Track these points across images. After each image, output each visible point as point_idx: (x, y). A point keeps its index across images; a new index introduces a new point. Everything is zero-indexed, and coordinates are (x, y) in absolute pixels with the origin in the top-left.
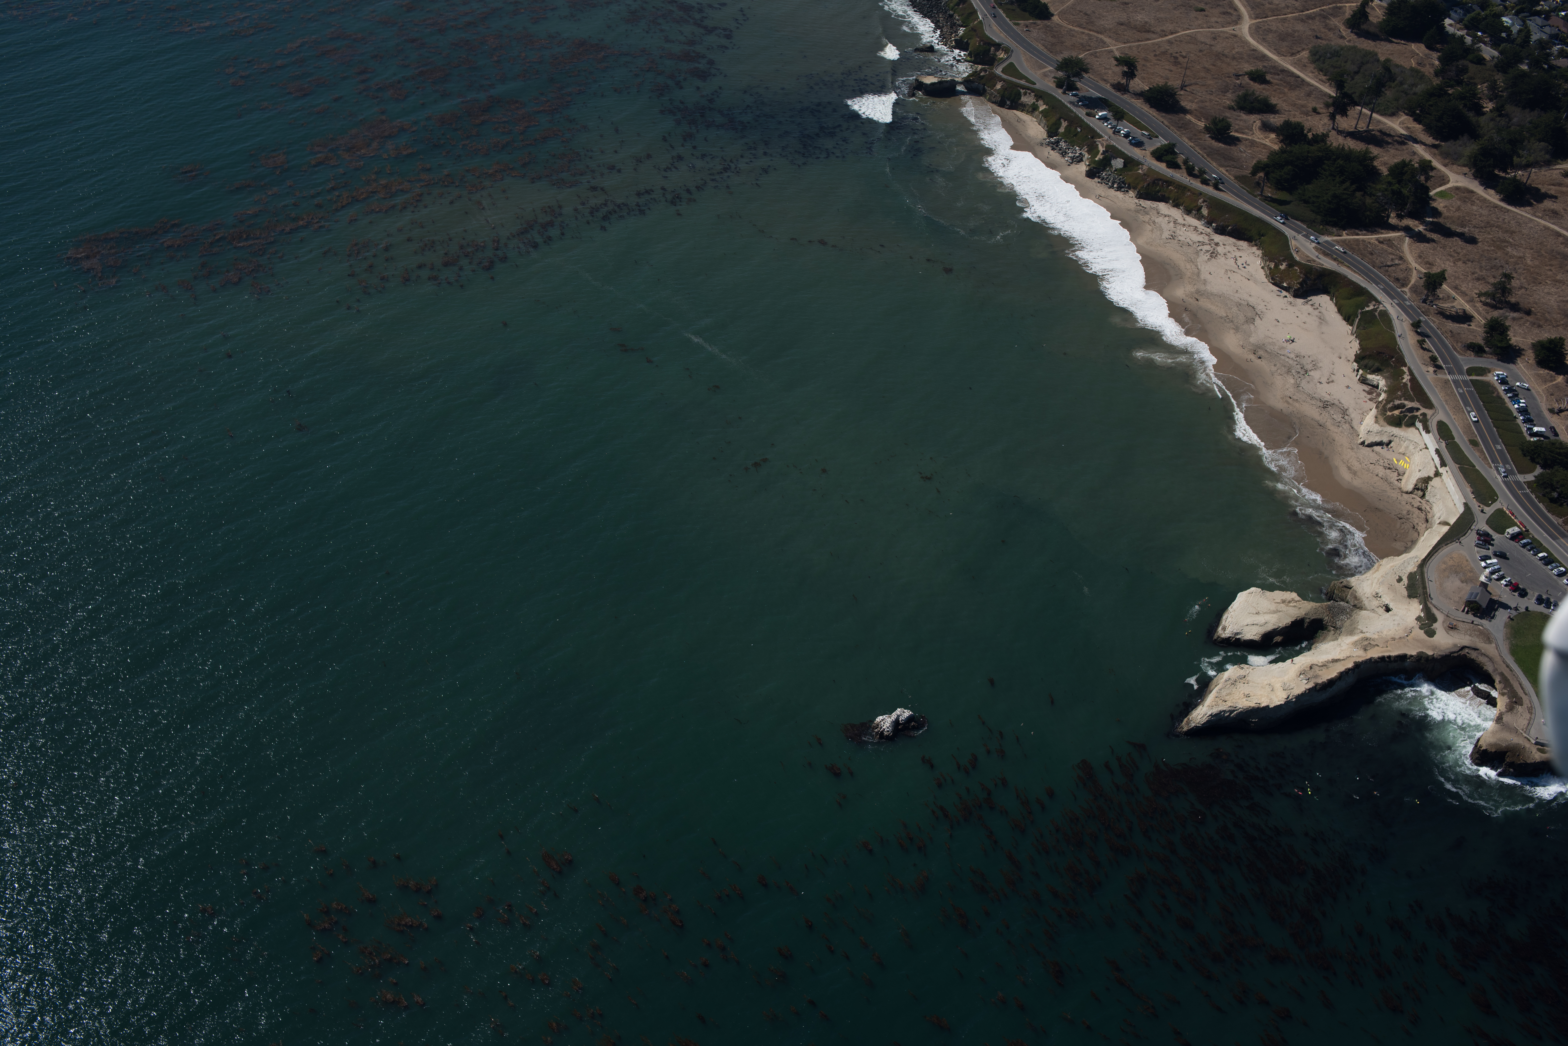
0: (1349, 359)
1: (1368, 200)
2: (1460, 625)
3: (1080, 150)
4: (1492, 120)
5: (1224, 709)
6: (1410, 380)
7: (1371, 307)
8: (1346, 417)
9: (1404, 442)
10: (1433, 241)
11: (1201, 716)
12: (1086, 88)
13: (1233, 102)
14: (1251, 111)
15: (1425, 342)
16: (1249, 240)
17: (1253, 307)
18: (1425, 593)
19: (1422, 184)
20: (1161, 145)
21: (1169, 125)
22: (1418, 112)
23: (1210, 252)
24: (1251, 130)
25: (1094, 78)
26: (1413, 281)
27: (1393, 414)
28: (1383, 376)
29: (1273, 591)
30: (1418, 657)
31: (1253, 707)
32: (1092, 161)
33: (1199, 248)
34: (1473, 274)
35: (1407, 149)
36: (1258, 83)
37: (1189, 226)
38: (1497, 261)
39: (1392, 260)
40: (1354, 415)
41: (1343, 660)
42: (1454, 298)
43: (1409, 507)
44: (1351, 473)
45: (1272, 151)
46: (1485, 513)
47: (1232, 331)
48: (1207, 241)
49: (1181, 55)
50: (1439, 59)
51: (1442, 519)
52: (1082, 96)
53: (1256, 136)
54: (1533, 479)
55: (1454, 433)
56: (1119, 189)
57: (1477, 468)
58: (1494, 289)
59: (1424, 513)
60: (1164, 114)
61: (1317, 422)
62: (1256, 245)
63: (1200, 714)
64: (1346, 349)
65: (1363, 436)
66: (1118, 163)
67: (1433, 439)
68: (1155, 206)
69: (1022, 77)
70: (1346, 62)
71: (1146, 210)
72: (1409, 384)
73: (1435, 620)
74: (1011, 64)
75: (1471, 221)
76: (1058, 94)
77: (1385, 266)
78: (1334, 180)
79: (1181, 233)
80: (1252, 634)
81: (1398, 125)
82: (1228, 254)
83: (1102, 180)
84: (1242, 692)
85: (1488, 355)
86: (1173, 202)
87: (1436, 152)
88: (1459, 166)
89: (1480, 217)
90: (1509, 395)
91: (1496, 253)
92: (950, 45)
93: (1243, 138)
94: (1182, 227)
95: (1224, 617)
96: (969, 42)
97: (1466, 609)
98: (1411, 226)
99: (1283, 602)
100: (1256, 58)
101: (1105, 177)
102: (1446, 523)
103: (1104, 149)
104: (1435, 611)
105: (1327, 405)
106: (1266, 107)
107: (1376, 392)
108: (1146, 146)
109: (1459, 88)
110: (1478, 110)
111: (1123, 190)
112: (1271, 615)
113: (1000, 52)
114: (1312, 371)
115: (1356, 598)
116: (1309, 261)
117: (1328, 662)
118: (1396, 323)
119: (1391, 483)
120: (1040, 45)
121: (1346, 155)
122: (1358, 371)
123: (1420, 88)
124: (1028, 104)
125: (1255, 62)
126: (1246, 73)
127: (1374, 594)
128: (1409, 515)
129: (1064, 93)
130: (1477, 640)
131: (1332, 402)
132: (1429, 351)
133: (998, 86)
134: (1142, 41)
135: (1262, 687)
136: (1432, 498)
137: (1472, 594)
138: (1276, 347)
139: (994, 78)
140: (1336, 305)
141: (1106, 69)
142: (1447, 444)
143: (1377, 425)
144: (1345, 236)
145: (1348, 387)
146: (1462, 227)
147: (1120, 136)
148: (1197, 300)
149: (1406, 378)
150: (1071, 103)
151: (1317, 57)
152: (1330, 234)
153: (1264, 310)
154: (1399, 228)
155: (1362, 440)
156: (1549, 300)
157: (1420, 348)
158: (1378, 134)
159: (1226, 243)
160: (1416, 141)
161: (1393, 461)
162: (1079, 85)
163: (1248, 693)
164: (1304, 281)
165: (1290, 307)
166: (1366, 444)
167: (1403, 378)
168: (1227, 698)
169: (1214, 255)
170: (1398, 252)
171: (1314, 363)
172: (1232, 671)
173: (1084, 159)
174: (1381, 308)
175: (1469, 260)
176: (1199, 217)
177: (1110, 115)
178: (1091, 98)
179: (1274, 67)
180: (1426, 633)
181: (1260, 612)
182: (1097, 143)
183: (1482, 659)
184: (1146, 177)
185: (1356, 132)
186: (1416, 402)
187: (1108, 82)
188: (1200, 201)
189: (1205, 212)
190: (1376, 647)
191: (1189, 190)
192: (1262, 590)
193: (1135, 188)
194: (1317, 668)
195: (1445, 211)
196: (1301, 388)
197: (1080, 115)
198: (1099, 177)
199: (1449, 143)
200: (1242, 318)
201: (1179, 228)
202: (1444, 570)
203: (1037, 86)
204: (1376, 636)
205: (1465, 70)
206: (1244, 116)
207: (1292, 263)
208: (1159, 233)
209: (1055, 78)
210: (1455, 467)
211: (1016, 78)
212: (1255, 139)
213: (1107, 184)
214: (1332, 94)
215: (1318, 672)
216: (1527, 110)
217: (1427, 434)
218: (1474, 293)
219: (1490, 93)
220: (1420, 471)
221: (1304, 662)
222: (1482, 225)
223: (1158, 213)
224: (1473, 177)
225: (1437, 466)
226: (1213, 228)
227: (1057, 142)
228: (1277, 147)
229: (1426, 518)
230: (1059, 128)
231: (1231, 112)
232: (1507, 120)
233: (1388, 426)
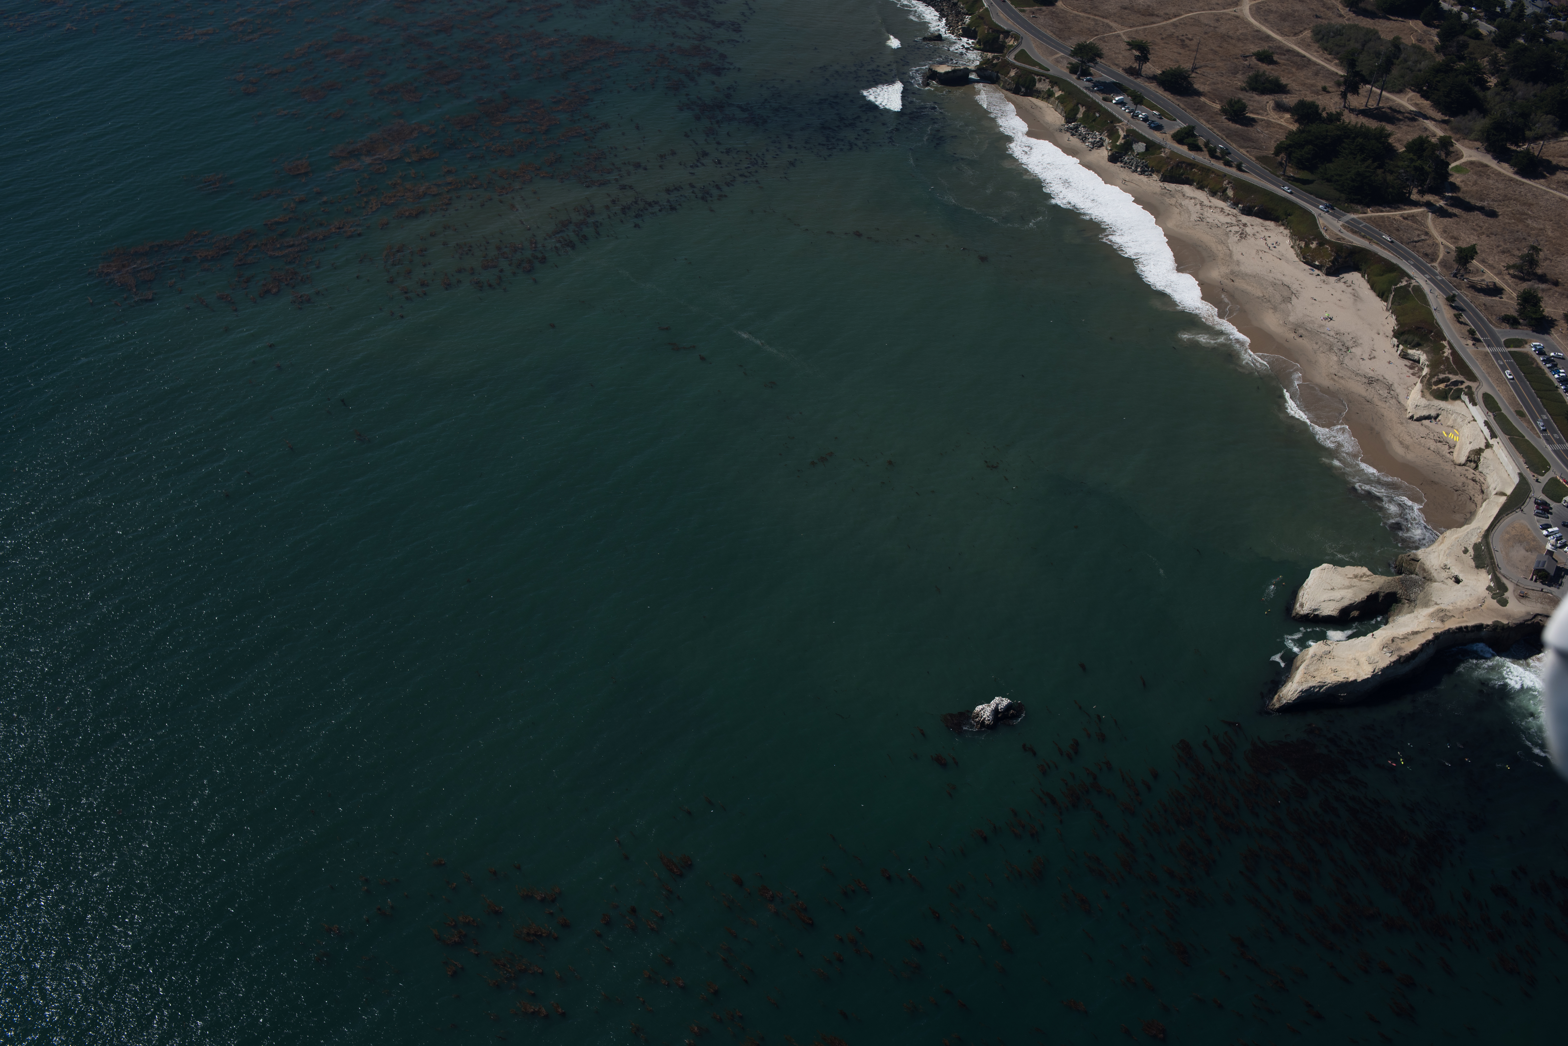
0: (1387, 334)
1: (1390, 178)
2: (1531, 593)
3: (1101, 135)
4: (1497, 94)
5: (1314, 685)
6: (1452, 354)
7: (1404, 283)
8: (1392, 392)
9: (1452, 415)
10: (1455, 215)
11: (1292, 693)
12: (1100, 74)
13: (1244, 83)
14: (1263, 92)
15: (1462, 316)
16: (1276, 219)
17: (1288, 287)
18: (1493, 563)
19: (1443, 160)
20: (1181, 128)
21: (1185, 107)
22: (1425, 88)
23: (1239, 233)
24: (1266, 110)
25: (1106, 63)
26: (1441, 256)
27: (1439, 388)
28: (1423, 351)
29: (1344, 567)
30: (1494, 626)
31: (1342, 682)
32: (1113, 145)
33: (1228, 229)
34: (1498, 247)
35: (1418, 125)
36: (1266, 63)
37: (1216, 208)
38: (1519, 233)
39: (1419, 235)
40: (1399, 390)
41: (1422, 632)
42: (1483, 272)
43: (1463, 479)
44: (1403, 447)
45: (1290, 131)
46: (1539, 482)
47: (1271, 311)
48: (1235, 223)
49: (1187, 38)
50: (1438, 35)
51: (1498, 490)
52: (1096, 81)
53: (1271, 116)
55: (1500, 405)
56: (1143, 173)
57: (1526, 438)
58: (1521, 261)
59: (1479, 484)
60: (1179, 97)
61: (1365, 398)
62: (1283, 225)
63: (1291, 690)
64: (1384, 325)
65: (1411, 411)
66: (1140, 147)
67: (1481, 411)
68: (1180, 189)
69: (1034, 63)
70: (1349, 41)
71: (1171, 193)
72: (1451, 358)
73: (1506, 589)
74: (1023, 51)
75: (1489, 195)
76: (1073, 79)
77: (1413, 242)
78: (1354, 158)
79: (1209, 215)
80: (1329, 609)
81: (1406, 101)
82: (1256, 234)
83: (1125, 164)
84: (1329, 668)
85: (1523, 327)
86: (1197, 184)
87: (1447, 127)
88: (1470, 140)
89: (1497, 190)
90: (1548, 365)
91: (1518, 226)
92: (957, 33)
93: (1258, 119)
94: (1209, 209)
95: (1300, 594)
96: (977, 29)
97: (1534, 577)
98: (1432, 201)
99: (1356, 577)
100: (1261, 39)
101: (1128, 161)
102: (1502, 494)
103: (1125, 134)
104: (1504, 580)
105: (1372, 381)
106: (1277, 88)
107: (1417, 366)
108: (1166, 129)
109: (1463, 64)
110: (1482, 84)
111: (1146, 173)
112: (1346, 591)
113: (1009, 39)
114: (1354, 348)
115: (1424, 570)
116: (1338, 239)
117: (1408, 634)
118: (1430, 297)
119: (1443, 456)
120: (1048, 31)
121: (1364, 133)
122: (1398, 346)
123: (1424, 65)
124: (1043, 91)
125: (1260, 43)
126: (1254, 54)
127: (1442, 566)
128: (1464, 486)
129: (1079, 78)
131: (1377, 378)
132: (1465, 324)
133: (1012, 74)
134: (1147, 24)
135: (1348, 662)
136: (1485, 470)
137: (1539, 562)
138: (1316, 325)
139: (1007, 66)
140: (1368, 282)
141: (1116, 53)
142: (1495, 416)
143: (1424, 399)
144: (1370, 213)
145: (1390, 363)
146: (1481, 201)
147: (1139, 120)
148: (1233, 281)
149: (1447, 352)
150: (1087, 88)
151: (1320, 36)
152: (1356, 211)
153: (1299, 289)
154: (1421, 203)
155: (1410, 415)
157: (1456, 322)
158: (1389, 111)
159: (1254, 224)
160: (1426, 117)
161: (1442, 434)
162: (1092, 70)
163: (1335, 668)
164: (1335, 259)
165: (1323, 285)
166: (1415, 418)
167: (1444, 352)
168: (1315, 674)
169: (1244, 236)
170: (1423, 227)
171: (1354, 340)
172: (1315, 647)
173: (1104, 144)
174: (1414, 283)
175: (1492, 234)
176: (1225, 199)
177: (1128, 100)
178: (1105, 82)
179: (1279, 47)
180: (1498, 602)
181: (1335, 588)
182: (1117, 127)
184: (1169, 160)
185: (1367, 109)
186: (1459, 375)
187: (1121, 67)
188: (1225, 182)
189: (1230, 193)
190: (1453, 618)
191: (1213, 172)
192: (1334, 566)
193: (1158, 172)
194: (1399, 641)
195: (1463, 186)
196: (1345, 365)
197: (1097, 100)
198: (1121, 162)
199: (1458, 119)
200: (1278, 298)
201: (1205, 209)
202: (1508, 540)
203: (1051, 72)
204: (1450, 608)
205: (1465, 46)
206: (1257, 97)
207: (1322, 242)
208: (1186, 215)
209: (1069, 63)
210: (1506, 437)
211: (1029, 65)
212: (1271, 120)
213: (1130, 168)
214: (1341, 73)
215: (1400, 645)
216: (1530, 84)
217: (1474, 407)
218: (1501, 266)
219: (1492, 67)
220: (1470, 443)
221: (1384, 636)
222: (1501, 198)
223: (1184, 196)
224: (1485, 152)
225: (1487, 437)
226: (1240, 210)
227: (1076, 128)
228: (1294, 127)
229: (1482, 490)
230: (1077, 114)
231: (1244, 92)
232: (1512, 94)
233: (1434, 399)
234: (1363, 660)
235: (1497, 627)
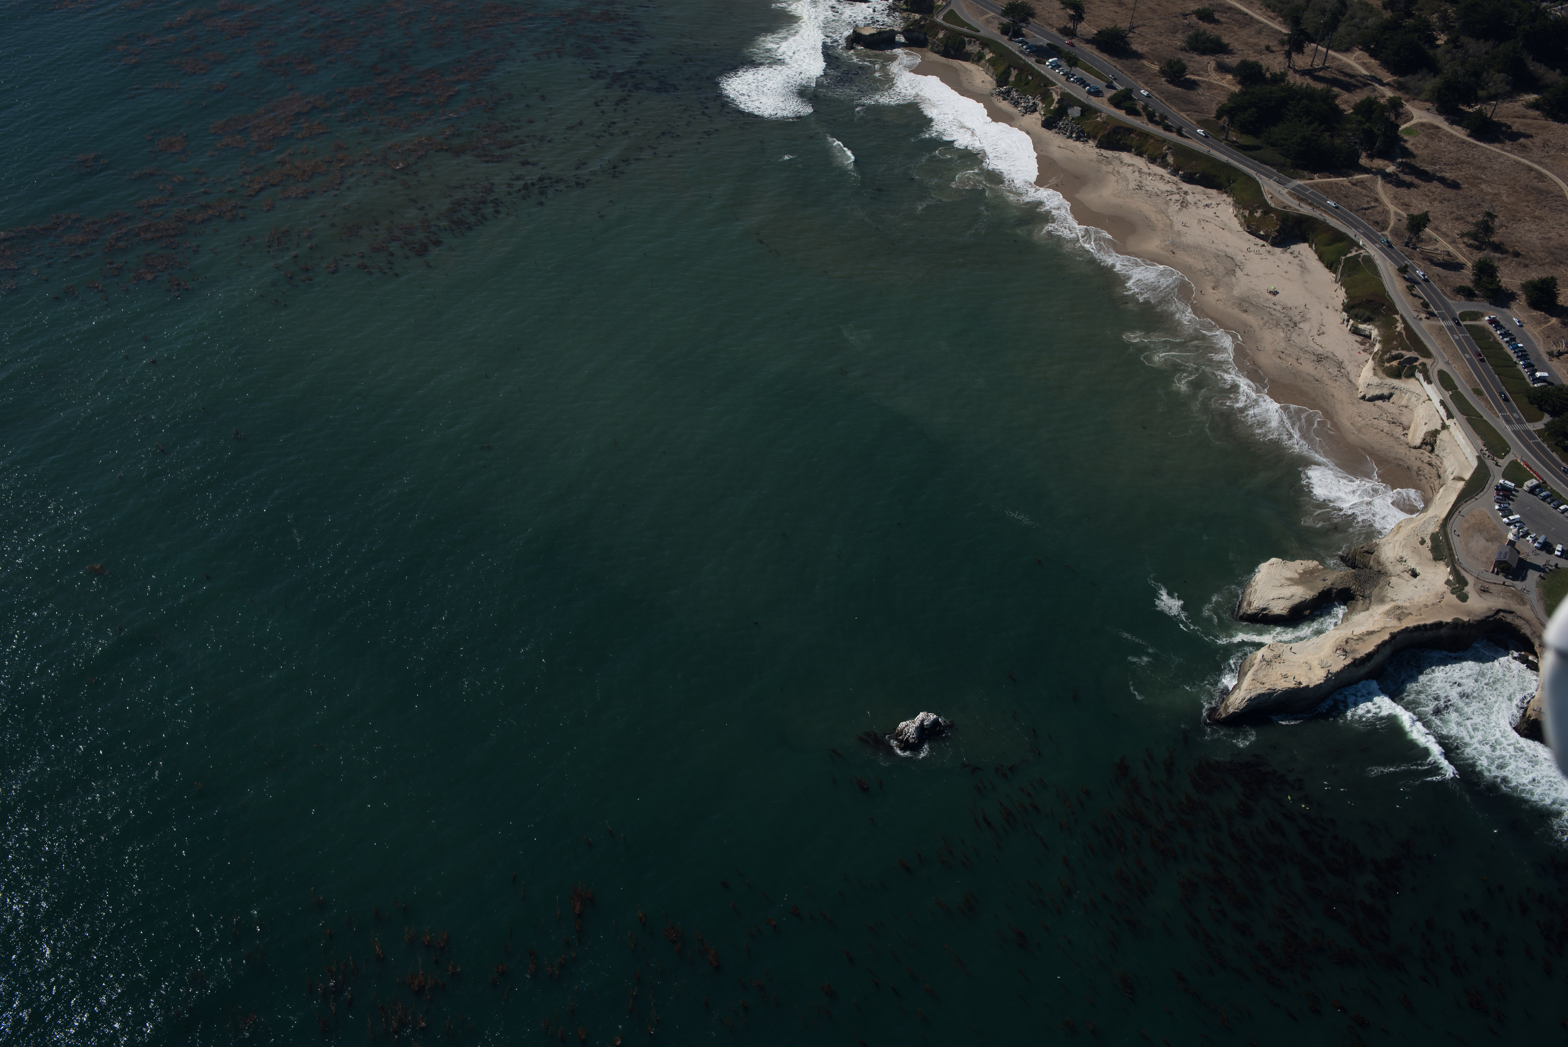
0: (1337, 308)
1: (1337, 141)
2: (1492, 587)
3: (1034, 99)
4: (1448, 52)
5: (1263, 692)
6: (1405, 329)
7: (1354, 253)
8: (1342, 370)
9: (1406, 394)
10: (1409, 183)
11: (1240, 701)
12: (1032, 35)
13: (1184, 42)
14: (1204, 52)
15: (1415, 287)
16: (1218, 187)
17: (1232, 258)
18: (1452, 555)
19: (1392, 122)
20: (1118, 92)
21: (1122, 69)
22: (1372, 46)
23: (1180, 202)
24: (1207, 71)
25: (1039, 23)
26: (1392, 224)
27: (1392, 365)
28: (1375, 326)
29: (1293, 560)
30: (1454, 623)
31: (1293, 688)
32: (1047, 110)
33: (1168, 198)
34: (1451, 213)
35: (1371, 90)
36: (1207, 22)
37: (1155, 175)
38: (1473, 199)
39: (1368, 202)
40: (1350, 367)
41: (1378, 631)
42: (1436, 240)
43: (1419, 463)
44: (1355, 429)
45: (1232, 93)
46: (1500, 466)
47: (1213, 285)
48: (1175, 191)
51: (1455, 474)
52: (1030, 43)
53: (1212, 77)
54: (1543, 427)
55: (1457, 383)
56: (1078, 139)
57: (1484, 418)
58: (1476, 229)
59: (1435, 468)
60: (1116, 59)
61: (1314, 377)
62: (1226, 192)
63: (1238, 698)
64: (1333, 299)
65: (1362, 390)
66: (1075, 111)
67: (1436, 389)
68: (1117, 155)
69: (963, 24)
71: (1108, 160)
72: (1404, 333)
73: (1465, 583)
74: (952, 11)
75: (1441, 158)
76: (1004, 40)
77: (1362, 209)
78: (1300, 121)
79: (1148, 183)
80: (1279, 608)
81: (1355, 62)
82: (1198, 202)
84: (1279, 673)
85: (1479, 299)
86: (1135, 150)
87: (1396, 87)
88: (1420, 101)
89: (1449, 153)
90: (1505, 339)
91: (1471, 191)
93: (1199, 80)
94: (1148, 177)
95: (1248, 591)
97: (1496, 569)
98: (1383, 167)
99: (1306, 571)
101: (1062, 126)
102: (1460, 479)
103: (1059, 97)
104: (1464, 574)
105: (1321, 358)
106: (1218, 48)
107: (1369, 342)
108: (1104, 94)
109: (1412, 21)
110: (1432, 41)
111: (1082, 139)
112: (1297, 588)
114: (1301, 323)
115: (1379, 563)
116: (1285, 207)
117: (1363, 634)
118: (1381, 269)
119: (1397, 438)
121: (1309, 94)
122: (1348, 321)
123: (1370, 22)
124: (973, 53)
126: (1194, 12)
127: (1398, 558)
128: (1422, 469)
129: (1010, 40)
130: (1511, 602)
131: (1326, 355)
132: (1419, 297)
133: (941, 35)
135: (1299, 666)
136: (1442, 452)
137: (1501, 553)
138: (1261, 299)
139: (937, 27)
140: (1316, 252)
141: (1049, 13)
142: (1451, 395)
143: (1376, 377)
144: (1317, 180)
145: (1339, 338)
146: (1433, 165)
147: (1074, 83)
148: (1174, 253)
149: (1400, 327)
150: (1019, 50)
152: (1302, 178)
153: (1243, 261)
154: (1371, 169)
155: (1362, 394)
156: (1531, 237)
157: (1409, 295)
158: (1336, 72)
159: (1196, 193)
160: (1379, 81)
161: (1396, 414)
162: (1025, 31)
163: (1285, 673)
164: (1282, 229)
165: (1268, 256)
166: (1367, 398)
167: (1396, 327)
168: (1264, 680)
169: (1185, 204)
170: (1372, 194)
171: (1302, 314)
172: (1263, 650)
173: (1038, 109)
174: (1364, 253)
175: (1445, 200)
176: (1164, 165)
177: (1062, 61)
178: (1038, 44)
179: (1221, 5)
180: (1458, 597)
181: (1285, 585)
182: (1051, 91)
183: (1518, 622)
184: (1106, 125)
185: (1312, 69)
186: (1413, 351)
187: (1054, 27)
188: (1164, 148)
189: (1170, 159)
190: (1410, 616)
191: (1152, 137)
192: (1283, 560)
193: (1094, 138)
194: (1353, 642)
195: (1413, 149)
196: (1292, 342)
197: (1029, 63)
198: (1056, 127)
199: (1408, 79)
200: (1221, 270)
201: (1144, 177)
202: (1468, 529)
203: (982, 33)
204: (1407, 604)
205: (1414, 1)
206: (1197, 58)
207: (1267, 210)
208: (1124, 183)
209: (1000, 24)
210: (1463, 418)
211: (958, 26)
212: (1212, 81)
213: (1065, 134)
214: (1285, 31)
215: (1354, 646)
216: (1482, 40)
217: (1429, 385)
218: (1455, 234)
219: (1442, 24)
220: (1426, 424)
221: (1338, 637)
222: (1453, 162)
223: (1121, 162)
224: (1437, 113)
225: (1443, 418)
226: (1180, 177)
227: (1008, 92)
228: (1236, 89)
229: (1438, 474)
230: (1009, 77)
231: (1184, 53)
232: (1463, 51)
233: (1387, 377)
234: (1315, 663)
235: (1457, 624)
